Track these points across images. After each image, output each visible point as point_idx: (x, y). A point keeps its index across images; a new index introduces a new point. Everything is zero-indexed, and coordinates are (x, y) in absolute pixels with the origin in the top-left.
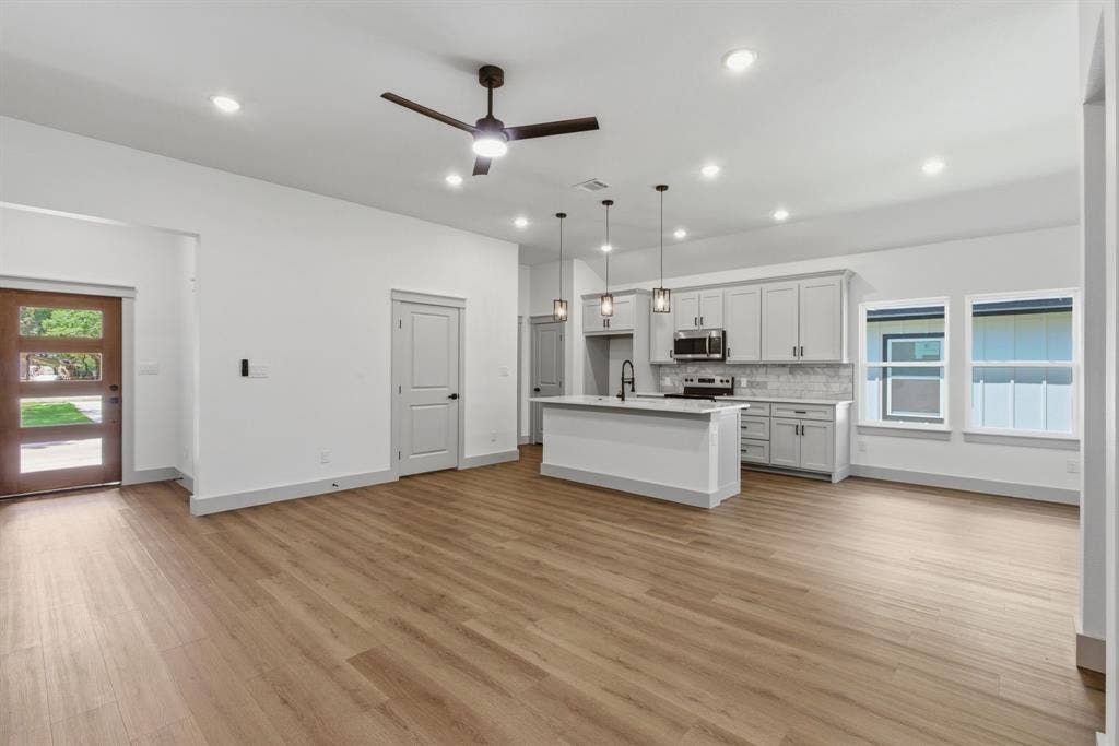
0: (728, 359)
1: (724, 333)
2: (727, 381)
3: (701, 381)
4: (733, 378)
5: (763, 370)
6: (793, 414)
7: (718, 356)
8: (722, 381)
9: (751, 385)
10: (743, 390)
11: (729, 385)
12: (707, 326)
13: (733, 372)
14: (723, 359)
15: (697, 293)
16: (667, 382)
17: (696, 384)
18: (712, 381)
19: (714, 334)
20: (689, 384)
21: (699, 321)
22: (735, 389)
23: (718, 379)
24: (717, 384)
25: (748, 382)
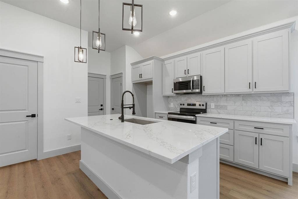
0: (203, 92)
1: (201, 77)
2: (203, 105)
3: (189, 105)
4: (206, 103)
5: (224, 99)
6: (253, 129)
7: (197, 91)
8: (200, 105)
9: (217, 107)
10: (212, 110)
11: (204, 107)
12: (191, 74)
13: (206, 100)
14: (201, 92)
15: (185, 57)
16: (172, 105)
17: (186, 106)
18: (194, 105)
19: (195, 78)
20: (182, 107)
21: (187, 71)
22: (207, 110)
23: (197, 104)
24: (197, 107)
25: (215, 106)
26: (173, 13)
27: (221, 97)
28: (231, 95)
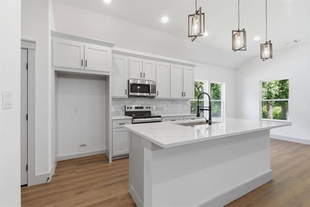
2: (149, 108)
3: (136, 108)
10: (154, 111)
13: (150, 103)
17: (133, 109)
18: (142, 108)
23: (145, 107)
25: (156, 108)
26: (165, 20)
27: (159, 101)
28: (165, 99)
